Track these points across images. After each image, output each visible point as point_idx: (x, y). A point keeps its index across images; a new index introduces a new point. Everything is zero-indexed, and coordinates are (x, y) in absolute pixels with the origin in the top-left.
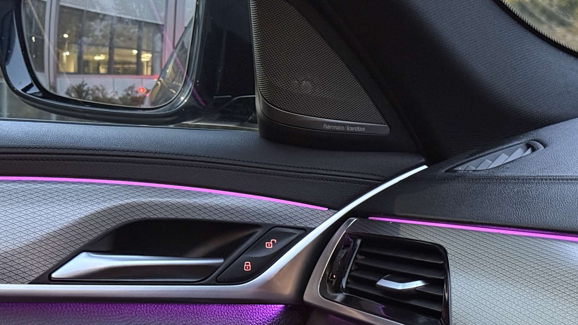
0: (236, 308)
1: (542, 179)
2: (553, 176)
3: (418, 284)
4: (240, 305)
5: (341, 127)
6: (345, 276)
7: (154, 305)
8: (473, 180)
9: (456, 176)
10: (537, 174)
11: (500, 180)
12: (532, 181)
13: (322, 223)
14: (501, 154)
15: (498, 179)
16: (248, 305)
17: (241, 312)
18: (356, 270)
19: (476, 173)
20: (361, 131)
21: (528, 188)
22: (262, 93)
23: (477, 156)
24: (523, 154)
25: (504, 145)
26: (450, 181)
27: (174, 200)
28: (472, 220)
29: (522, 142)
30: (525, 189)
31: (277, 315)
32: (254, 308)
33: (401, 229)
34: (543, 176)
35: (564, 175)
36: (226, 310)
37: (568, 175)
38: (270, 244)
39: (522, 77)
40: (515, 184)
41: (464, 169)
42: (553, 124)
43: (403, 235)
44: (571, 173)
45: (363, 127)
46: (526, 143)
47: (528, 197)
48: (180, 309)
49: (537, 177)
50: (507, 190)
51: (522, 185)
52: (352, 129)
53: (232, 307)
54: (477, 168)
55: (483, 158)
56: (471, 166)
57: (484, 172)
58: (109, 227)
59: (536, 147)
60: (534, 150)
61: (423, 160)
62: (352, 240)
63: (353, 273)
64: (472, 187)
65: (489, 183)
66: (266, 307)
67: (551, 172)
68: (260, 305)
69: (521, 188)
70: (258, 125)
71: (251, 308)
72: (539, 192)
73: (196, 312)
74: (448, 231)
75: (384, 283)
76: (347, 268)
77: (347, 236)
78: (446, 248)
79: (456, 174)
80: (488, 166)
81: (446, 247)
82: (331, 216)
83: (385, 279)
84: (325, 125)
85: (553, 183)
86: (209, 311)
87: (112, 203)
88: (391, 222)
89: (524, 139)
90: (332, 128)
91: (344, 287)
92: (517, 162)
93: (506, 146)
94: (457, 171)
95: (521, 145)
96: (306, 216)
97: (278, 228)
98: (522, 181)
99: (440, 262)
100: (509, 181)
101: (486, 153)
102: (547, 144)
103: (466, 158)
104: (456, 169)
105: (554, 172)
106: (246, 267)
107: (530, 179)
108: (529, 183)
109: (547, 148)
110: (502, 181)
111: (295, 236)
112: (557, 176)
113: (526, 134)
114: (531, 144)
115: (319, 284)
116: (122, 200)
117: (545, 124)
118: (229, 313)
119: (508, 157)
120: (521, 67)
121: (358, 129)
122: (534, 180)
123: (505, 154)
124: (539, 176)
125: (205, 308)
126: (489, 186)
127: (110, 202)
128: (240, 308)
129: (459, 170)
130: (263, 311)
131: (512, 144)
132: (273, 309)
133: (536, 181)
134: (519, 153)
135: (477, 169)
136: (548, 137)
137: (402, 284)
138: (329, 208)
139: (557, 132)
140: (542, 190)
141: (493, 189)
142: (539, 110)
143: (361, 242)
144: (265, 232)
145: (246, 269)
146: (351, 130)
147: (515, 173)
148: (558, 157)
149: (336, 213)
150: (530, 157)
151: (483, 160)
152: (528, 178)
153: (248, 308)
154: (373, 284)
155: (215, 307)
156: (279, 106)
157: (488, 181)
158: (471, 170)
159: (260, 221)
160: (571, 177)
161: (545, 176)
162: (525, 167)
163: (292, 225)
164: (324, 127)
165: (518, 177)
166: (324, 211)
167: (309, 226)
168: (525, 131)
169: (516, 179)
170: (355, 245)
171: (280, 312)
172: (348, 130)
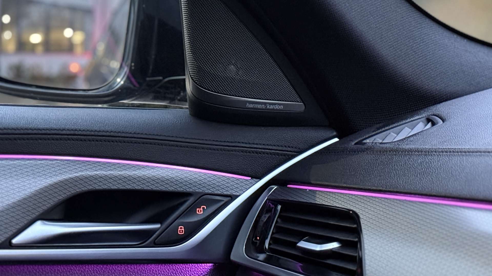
0: (171, 267)
1: (443, 152)
2: (453, 149)
3: (334, 245)
4: (175, 264)
5: (262, 106)
6: (267, 238)
7: (100, 265)
8: (380, 152)
9: (365, 149)
10: (438, 147)
11: (405, 152)
12: (434, 153)
13: (246, 190)
14: (404, 128)
15: (403, 151)
16: (181, 265)
17: (175, 270)
18: (277, 233)
19: (383, 146)
20: (279, 109)
21: (431, 159)
22: (192, 76)
23: (383, 129)
24: (424, 128)
25: (407, 120)
26: (360, 153)
27: (116, 173)
28: (381, 188)
29: (423, 116)
30: (427, 160)
31: (207, 273)
32: (187, 267)
33: (318, 196)
34: (443, 149)
35: (463, 148)
36: (163, 269)
37: (465, 148)
38: (201, 210)
39: (421, 59)
40: (419, 156)
41: (371, 142)
42: (449, 100)
43: (319, 202)
44: (468, 146)
45: (281, 105)
46: (427, 117)
47: (431, 168)
48: (123, 269)
49: (438, 150)
50: (411, 161)
51: (425, 157)
52: (272, 107)
53: (168, 266)
54: (383, 140)
55: (388, 132)
56: (378, 139)
57: (390, 144)
58: (61, 198)
59: (435, 122)
60: (434, 124)
61: (335, 133)
62: (273, 206)
63: (274, 236)
64: (380, 158)
65: (395, 155)
66: (198, 265)
67: (451, 145)
68: (192, 264)
69: (424, 160)
70: (187, 104)
71: (185, 267)
72: (441, 163)
73: (136, 272)
74: (360, 198)
75: (303, 244)
76: (270, 231)
77: (269, 202)
78: (359, 214)
79: (365, 146)
80: (393, 138)
81: (359, 212)
82: (254, 185)
83: (304, 241)
84: (248, 104)
85: (453, 155)
86: (147, 270)
87: (62, 176)
88: (308, 190)
89: (425, 114)
90: (254, 106)
91: (267, 247)
92: (420, 136)
93: (409, 120)
94: (365, 143)
95: (422, 119)
96: (232, 184)
97: (207, 196)
98: (425, 153)
99: (353, 225)
100: (413, 153)
101: (391, 127)
102: (445, 119)
103: (374, 131)
104: (365, 141)
105: (452, 144)
106: (180, 231)
107: (432, 151)
108: (431, 155)
109: (446, 122)
110: (407, 153)
111: (222, 203)
112: (456, 149)
113: (426, 109)
114: (430, 118)
115: (245, 245)
116: (71, 174)
117: (443, 100)
118: (165, 271)
119: (410, 130)
120: (421, 50)
121: (277, 107)
122: (436, 152)
123: (408, 127)
124: (440, 149)
125: (144, 267)
126: (396, 158)
127: (61, 175)
128: (174, 267)
129: (367, 143)
130: (195, 269)
131: (414, 119)
132: (204, 268)
133: (437, 153)
134: (420, 127)
135: (384, 142)
136: (447, 112)
137: (319, 246)
138: (252, 177)
139: (454, 108)
140: (443, 162)
141: (399, 161)
142: (437, 88)
143: (281, 207)
144: (196, 199)
145: (180, 232)
146: (270, 108)
147: (418, 146)
148: (456, 132)
149: (258, 181)
150: (431, 131)
151: (389, 133)
152: (430, 151)
153: (181, 267)
154: (294, 245)
155: (153, 266)
156: (206, 88)
157: (394, 153)
158: (378, 143)
159: (191, 190)
160: (468, 150)
161: (445, 149)
162: (426, 140)
163: (219, 193)
164: (247, 106)
165: (421, 149)
166: (247, 180)
167: (234, 194)
168: (425, 106)
169: (419, 152)
170: (276, 210)
171: (209, 269)
172: (268, 108)
